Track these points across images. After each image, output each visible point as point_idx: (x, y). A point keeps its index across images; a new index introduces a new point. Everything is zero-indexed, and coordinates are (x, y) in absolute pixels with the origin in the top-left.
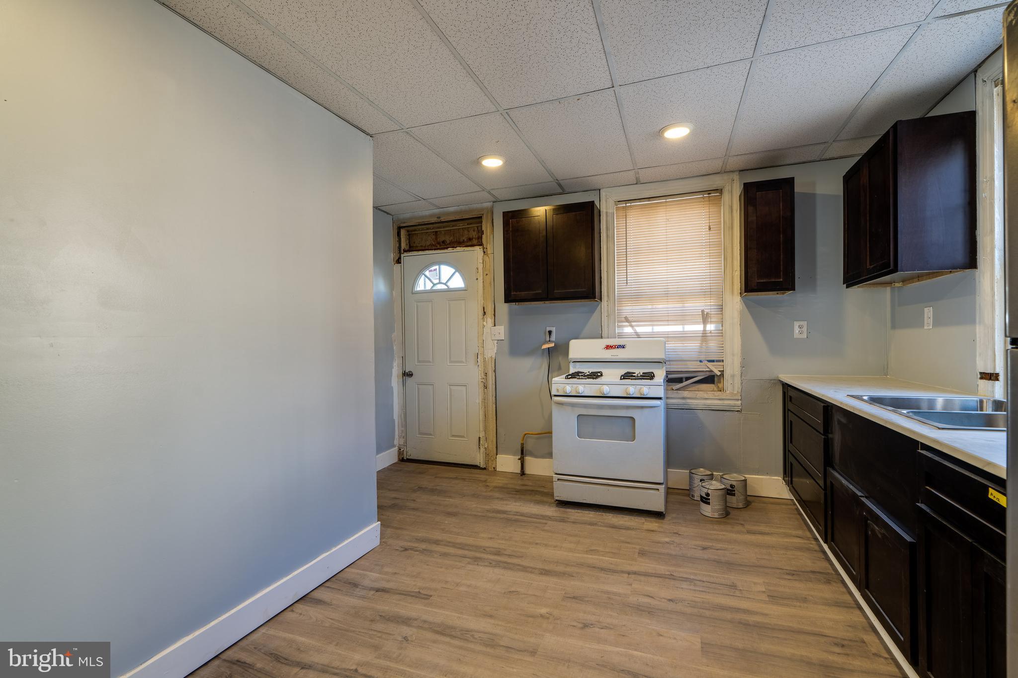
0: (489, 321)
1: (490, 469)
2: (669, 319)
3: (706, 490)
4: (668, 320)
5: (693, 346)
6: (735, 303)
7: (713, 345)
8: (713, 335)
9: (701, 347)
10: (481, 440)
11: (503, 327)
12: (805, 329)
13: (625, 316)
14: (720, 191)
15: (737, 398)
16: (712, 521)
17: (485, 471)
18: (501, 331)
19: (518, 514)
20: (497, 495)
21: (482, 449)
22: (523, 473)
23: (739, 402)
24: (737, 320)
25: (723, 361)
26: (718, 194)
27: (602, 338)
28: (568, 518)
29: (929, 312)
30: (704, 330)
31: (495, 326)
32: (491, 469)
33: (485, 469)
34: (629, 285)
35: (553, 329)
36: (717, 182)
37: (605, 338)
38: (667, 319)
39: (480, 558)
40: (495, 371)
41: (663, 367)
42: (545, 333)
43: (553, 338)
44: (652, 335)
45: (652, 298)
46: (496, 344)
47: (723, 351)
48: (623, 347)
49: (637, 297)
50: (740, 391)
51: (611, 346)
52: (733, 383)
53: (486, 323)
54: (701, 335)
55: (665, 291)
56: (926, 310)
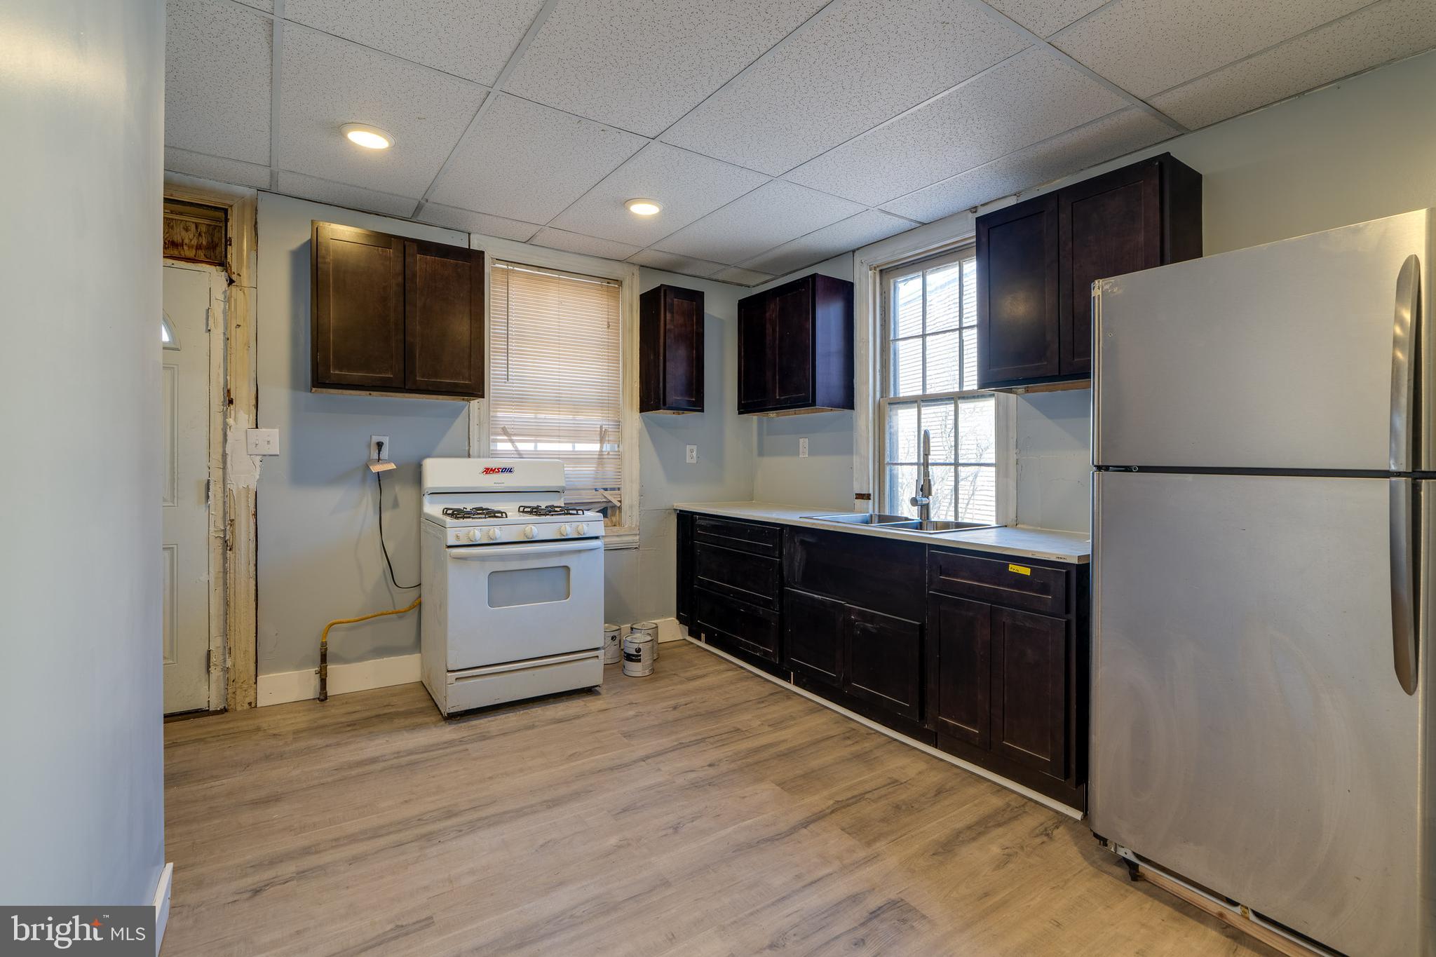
0: (241, 418)
1: (239, 708)
2: (561, 434)
3: (636, 646)
4: (559, 436)
5: (588, 469)
6: (633, 419)
7: (610, 469)
8: (610, 457)
9: (597, 472)
10: (212, 655)
11: (277, 430)
12: (694, 454)
13: (502, 426)
14: (619, 282)
15: (634, 532)
16: (646, 680)
17: (226, 714)
18: (272, 438)
19: (401, 754)
20: (317, 741)
21: (216, 673)
22: (323, 697)
23: (638, 537)
24: (636, 441)
25: (619, 489)
26: (617, 286)
27: (469, 456)
28: (488, 732)
29: (804, 443)
30: (601, 451)
31: (257, 427)
32: (241, 706)
33: (224, 710)
34: (511, 383)
35: (386, 440)
36: (617, 271)
37: (474, 457)
38: (558, 434)
39: (431, 833)
40: (255, 515)
41: (561, 498)
42: (369, 446)
43: (385, 453)
44: (537, 454)
45: (538, 404)
46: (258, 463)
47: (620, 477)
48: (510, 470)
49: (520, 401)
50: (638, 524)
51: (492, 470)
52: (631, 516)
53: (235, 419)
54: (597, 457)
55: (556, 397)
56: (801, 441)
